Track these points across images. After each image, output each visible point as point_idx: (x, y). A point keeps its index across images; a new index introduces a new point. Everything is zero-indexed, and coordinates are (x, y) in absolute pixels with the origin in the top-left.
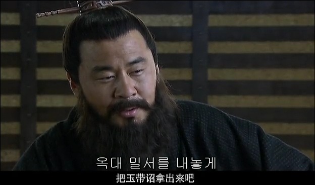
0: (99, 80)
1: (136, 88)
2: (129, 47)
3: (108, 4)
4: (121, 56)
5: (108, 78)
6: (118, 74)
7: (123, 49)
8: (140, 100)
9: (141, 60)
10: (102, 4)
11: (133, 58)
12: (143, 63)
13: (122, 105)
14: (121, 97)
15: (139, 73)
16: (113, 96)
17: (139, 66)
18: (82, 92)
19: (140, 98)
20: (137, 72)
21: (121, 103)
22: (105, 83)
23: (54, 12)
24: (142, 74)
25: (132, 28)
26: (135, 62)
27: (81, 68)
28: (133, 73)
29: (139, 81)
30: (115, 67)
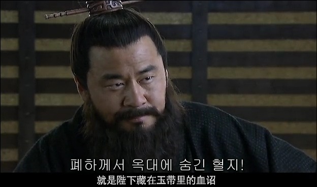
0: (108, 87)
1: (146, 97)
2: (141, 55)
3: (118, 6)
4: (131, 64)
5: (117, 85)
6: (128, 82)
7: (134, 57)
8: (150, 108)
9: (151, 68)
10: (113, 6)
11: (143, 66)
12: (154, 71)
13: (131, 113)
14: (130, 106)
15: (149, 81)
16: (122, 104)
17: (150, 74)
18: (90, 98)
19: (150, 105)
20: (147, 79)
21: (130, 112)
22: (114, 91)
23: (63, 13)
24: (152, 82)
25: (143, 34)
26: (146, 71)
27: (89, 74)
28: (143, 81)
29: (148, 89)
30: (126, 76)
